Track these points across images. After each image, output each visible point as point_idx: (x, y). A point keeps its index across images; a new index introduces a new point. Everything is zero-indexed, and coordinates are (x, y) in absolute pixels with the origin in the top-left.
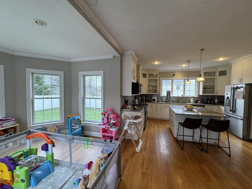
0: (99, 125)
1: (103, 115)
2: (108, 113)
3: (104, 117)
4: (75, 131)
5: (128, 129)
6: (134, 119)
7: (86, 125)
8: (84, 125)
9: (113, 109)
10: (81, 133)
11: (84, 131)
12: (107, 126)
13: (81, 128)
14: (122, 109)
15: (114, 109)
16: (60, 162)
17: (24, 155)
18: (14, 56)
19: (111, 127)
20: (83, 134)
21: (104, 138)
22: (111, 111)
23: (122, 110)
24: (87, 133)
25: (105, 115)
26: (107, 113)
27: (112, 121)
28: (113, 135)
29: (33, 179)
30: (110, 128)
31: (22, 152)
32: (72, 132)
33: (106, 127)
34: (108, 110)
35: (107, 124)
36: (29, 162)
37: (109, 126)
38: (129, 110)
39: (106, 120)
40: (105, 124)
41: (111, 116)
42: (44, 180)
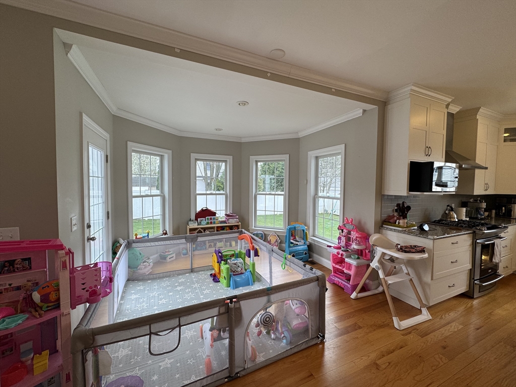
0: (328, 246)
1: (341, 231)
2: (347, 227)
3: (341, 234)
4: (295, 248)
5: (379, 269)
6: (399, 251)
7: (316, 243)
8: (313, 242)
9: (360, 222)
10: (306, 254)
11: (311, 253)
12: (341, 252)
13: (306, 246)
14: (383, 224)
15: (363, 222)
16: (262, 279)
17: (235, 256)
18: (240, 143)
19: (349, 257)
20: (310, 258)
21: (336, 273)
22: (352, 224)
23: (382, 226)
24: (316, 257)
25: (342, 230)
26: (345, 227)
27: (354, 246)
28: (352, 273)
29: (233, 281)
30: (347, 257)
31: (233, 252)
32: (291, 249)
33: (338, 253)
34: (348, 223)
35: (342, 249)
36: (235, 264)
37: (344, 253)
38: (400, 229)
39: (344, 240)
40: (339, 248)
41: (354, 235)
42: (241, 288)
